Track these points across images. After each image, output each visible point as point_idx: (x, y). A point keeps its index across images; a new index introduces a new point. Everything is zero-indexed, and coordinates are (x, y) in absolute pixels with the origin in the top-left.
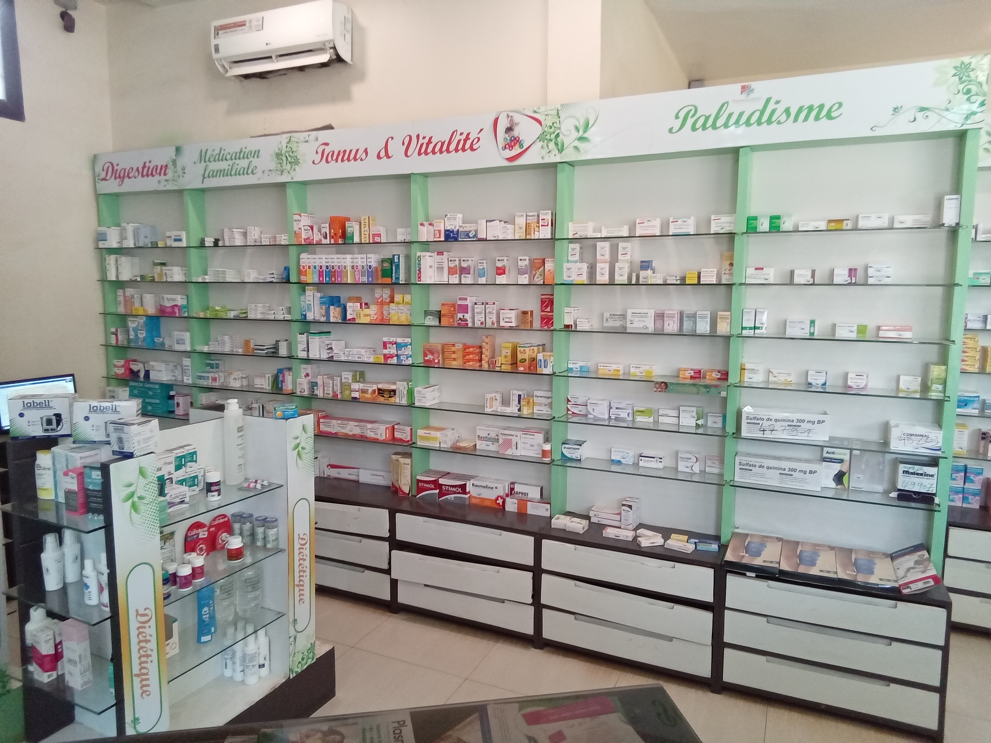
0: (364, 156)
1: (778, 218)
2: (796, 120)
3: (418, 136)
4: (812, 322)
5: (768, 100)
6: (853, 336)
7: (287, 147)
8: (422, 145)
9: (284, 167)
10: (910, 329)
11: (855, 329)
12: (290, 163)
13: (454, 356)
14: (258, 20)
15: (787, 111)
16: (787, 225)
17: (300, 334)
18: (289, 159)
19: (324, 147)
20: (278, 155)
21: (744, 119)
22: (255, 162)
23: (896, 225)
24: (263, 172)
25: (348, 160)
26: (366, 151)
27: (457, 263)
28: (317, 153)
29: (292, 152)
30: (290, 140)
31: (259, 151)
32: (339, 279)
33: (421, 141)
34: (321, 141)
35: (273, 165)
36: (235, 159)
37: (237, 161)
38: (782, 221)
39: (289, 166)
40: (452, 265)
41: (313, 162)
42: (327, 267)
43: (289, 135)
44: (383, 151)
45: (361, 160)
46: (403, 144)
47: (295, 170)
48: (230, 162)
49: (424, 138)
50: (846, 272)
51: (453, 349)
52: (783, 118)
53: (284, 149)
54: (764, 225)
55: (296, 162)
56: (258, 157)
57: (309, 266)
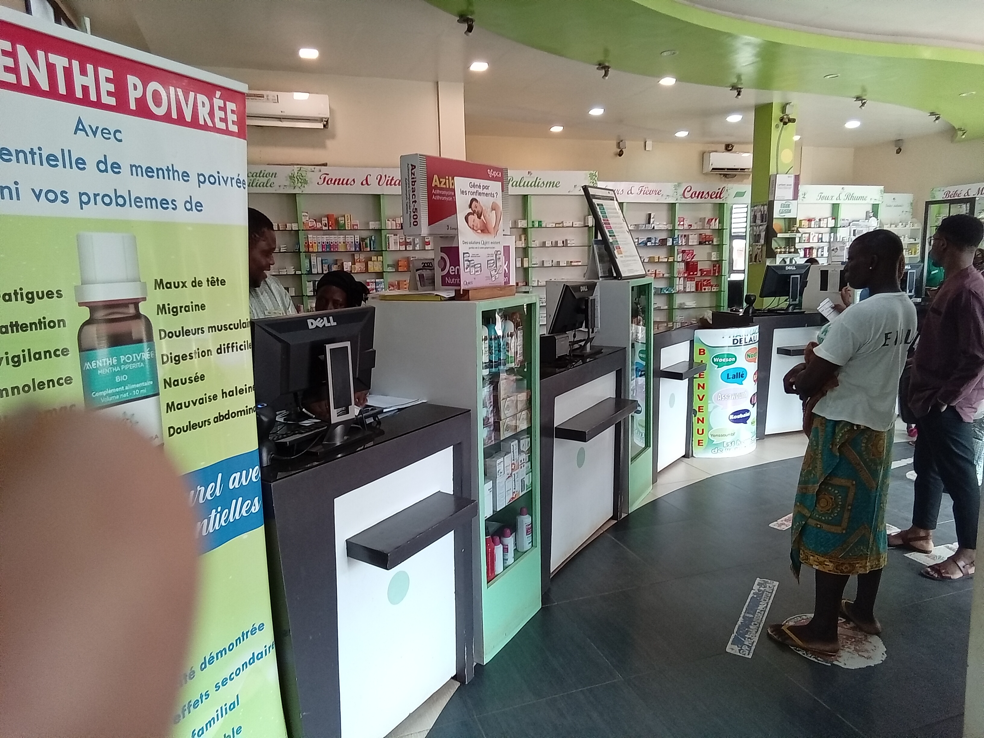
0: (352, 183)
1: (541, 222)
2: (546, 186)
3: (386, 176)
4: (552, 261)
5: (537, 178)
6: (565, 265)
7: (298, 173)
8: (388, 180)
9: (296, 185)
10: (580, 262)
11: (566, 262)
12: (300, 182)
13: (405, 286)
14: (274, 96)
15: (543, 182)
16: (543, 225)
17: (308, 282)
18: (300, 180)
19: (325, 175)
20: (292, 177)
21: (529, 184)
22: (273, 179)
23: (574, 226)
24: (280, 186)
25: (342, 184)
26: (354, 180)
27: (404, 240)
28: (320, 178)
29: (302, 176)
30: (300, 169)
31: (276, 174)
32: (336, 249)
33: (387, 178)
34: (322, 172)
35: (287, 183)
36: (256, 176)
37: (258, 178)
38: (542, 223)
39: (300, 185)
40: (401, 241)
41: (318, 183)
42: (327, 243)
43: (299, 166)
44: (365, 181)
45: (351, 185)
46: (377, 179)
47: (304, 187)
48: (252, 178)
49: (389, 177)
50: (562, 242)
51: (405, 283)
52: (542, 185)
53: (296, 174)
54: (536, 225)
55: (306, 182)
56: (275, 177)
57: (315, 243)
